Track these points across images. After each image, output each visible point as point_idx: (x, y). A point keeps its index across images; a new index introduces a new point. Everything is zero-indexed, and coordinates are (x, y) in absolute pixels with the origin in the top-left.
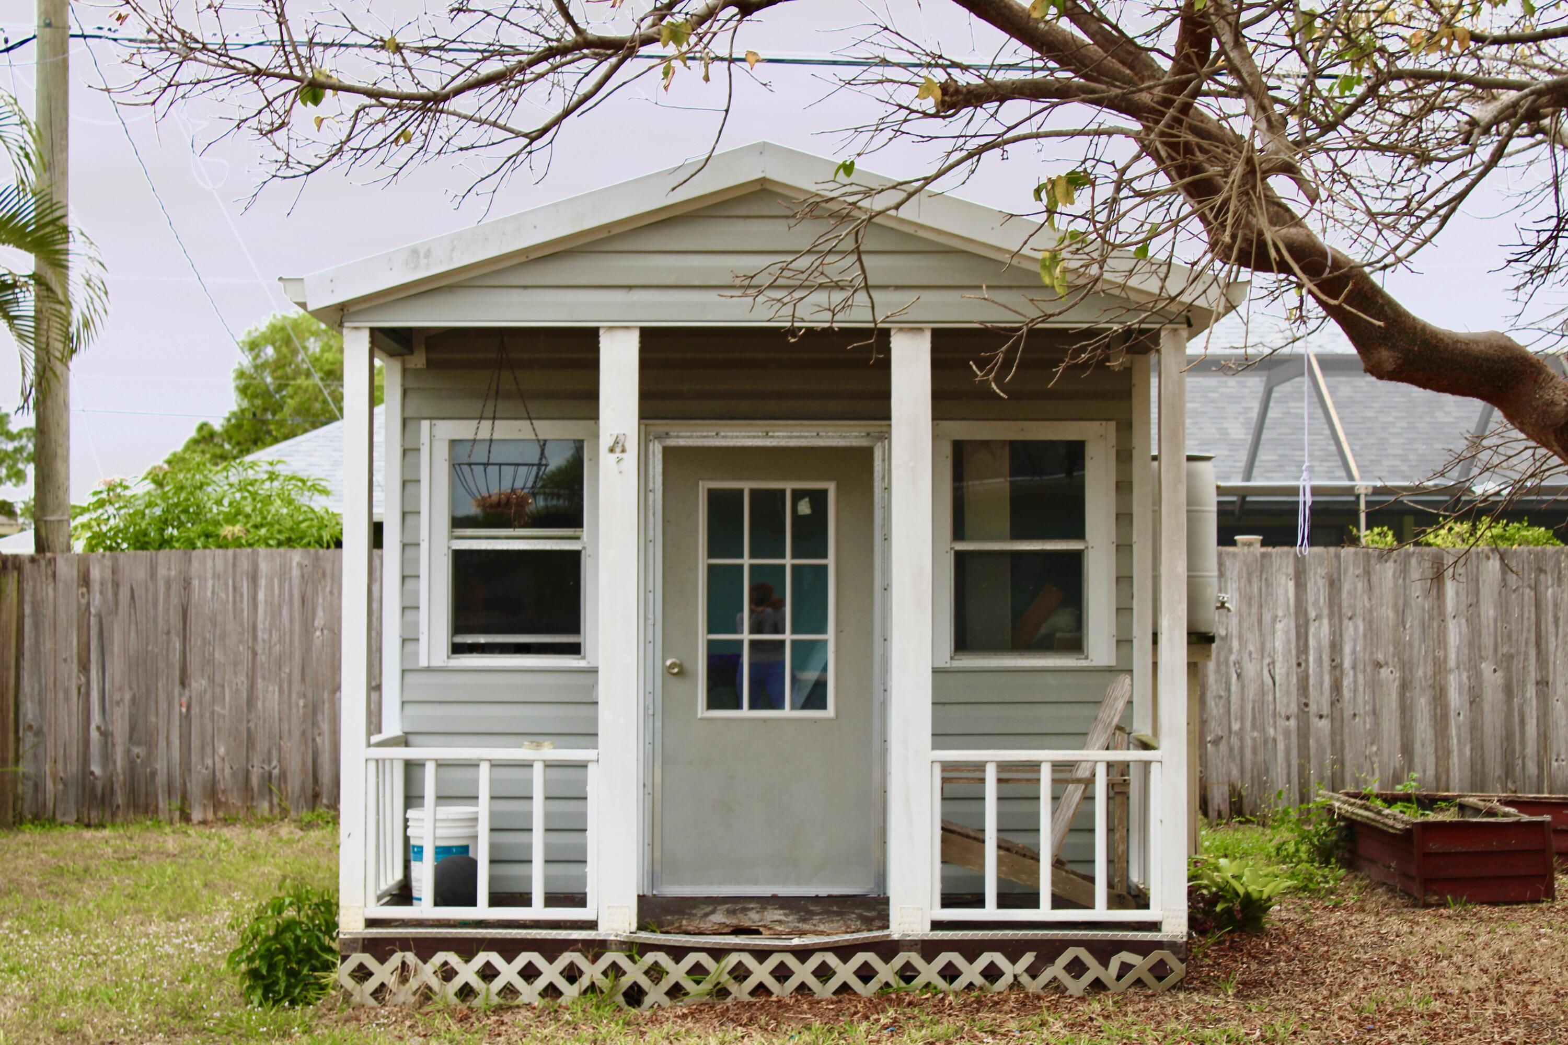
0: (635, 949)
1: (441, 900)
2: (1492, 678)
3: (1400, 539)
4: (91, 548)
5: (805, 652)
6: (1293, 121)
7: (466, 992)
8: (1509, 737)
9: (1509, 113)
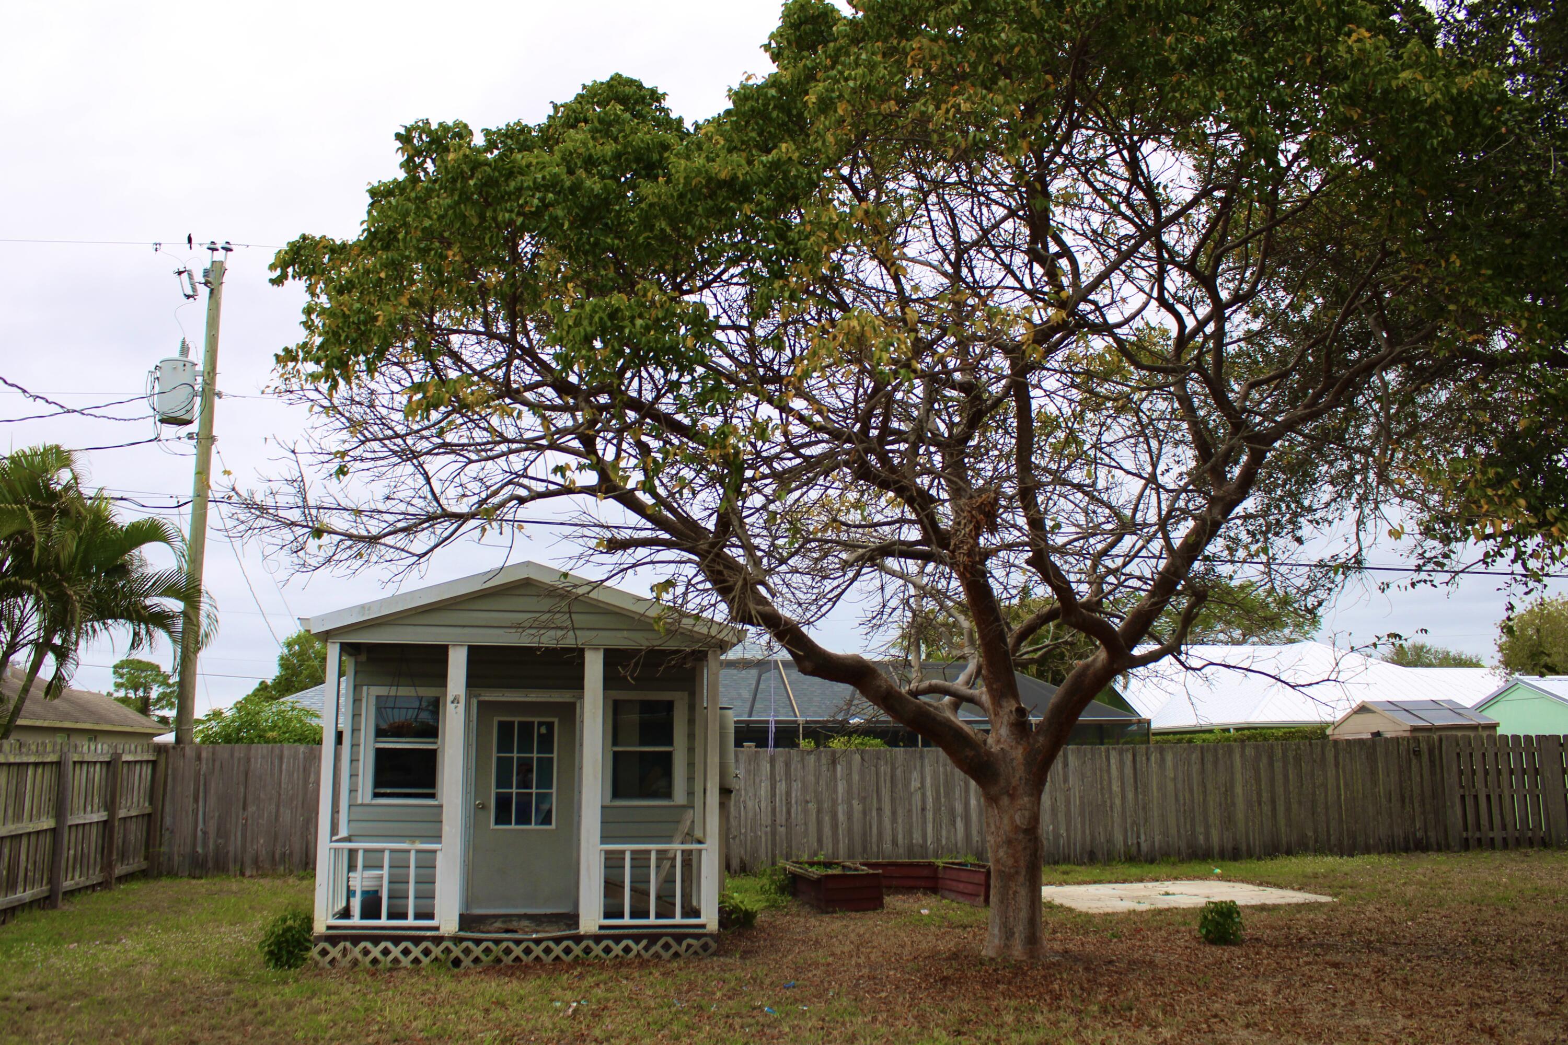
0: (457, 940)
1: (363, 916)
2: (857, 807)
3: (818, 745)
4: (203, 742)
5: (542, 798)
6: (765, 561)
7: (375, 961)
8: (865, 834)
9: (860, 558)
